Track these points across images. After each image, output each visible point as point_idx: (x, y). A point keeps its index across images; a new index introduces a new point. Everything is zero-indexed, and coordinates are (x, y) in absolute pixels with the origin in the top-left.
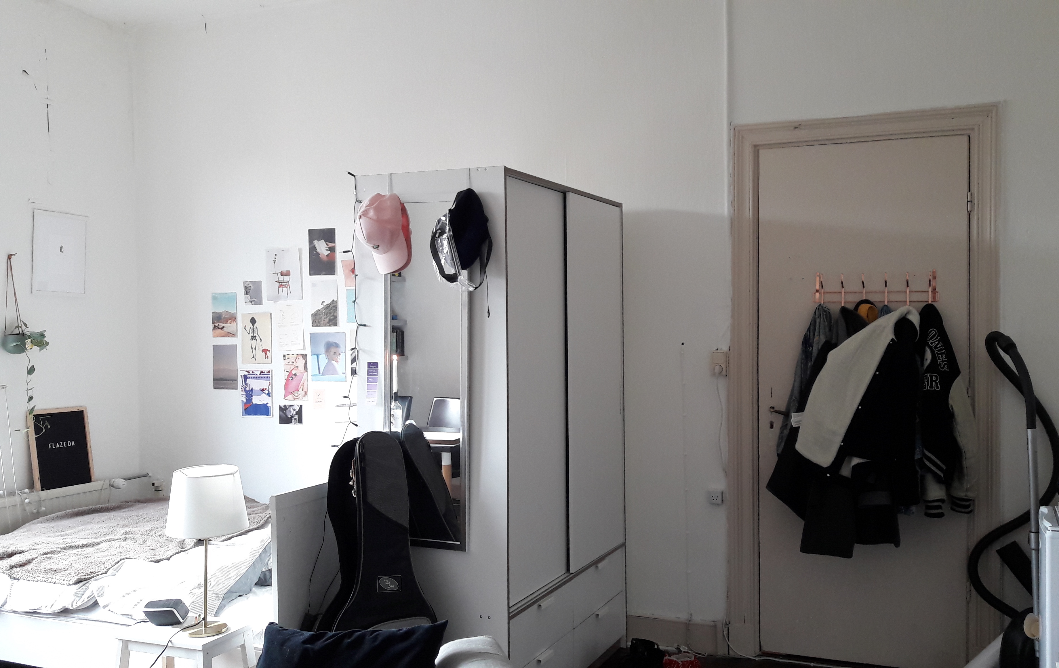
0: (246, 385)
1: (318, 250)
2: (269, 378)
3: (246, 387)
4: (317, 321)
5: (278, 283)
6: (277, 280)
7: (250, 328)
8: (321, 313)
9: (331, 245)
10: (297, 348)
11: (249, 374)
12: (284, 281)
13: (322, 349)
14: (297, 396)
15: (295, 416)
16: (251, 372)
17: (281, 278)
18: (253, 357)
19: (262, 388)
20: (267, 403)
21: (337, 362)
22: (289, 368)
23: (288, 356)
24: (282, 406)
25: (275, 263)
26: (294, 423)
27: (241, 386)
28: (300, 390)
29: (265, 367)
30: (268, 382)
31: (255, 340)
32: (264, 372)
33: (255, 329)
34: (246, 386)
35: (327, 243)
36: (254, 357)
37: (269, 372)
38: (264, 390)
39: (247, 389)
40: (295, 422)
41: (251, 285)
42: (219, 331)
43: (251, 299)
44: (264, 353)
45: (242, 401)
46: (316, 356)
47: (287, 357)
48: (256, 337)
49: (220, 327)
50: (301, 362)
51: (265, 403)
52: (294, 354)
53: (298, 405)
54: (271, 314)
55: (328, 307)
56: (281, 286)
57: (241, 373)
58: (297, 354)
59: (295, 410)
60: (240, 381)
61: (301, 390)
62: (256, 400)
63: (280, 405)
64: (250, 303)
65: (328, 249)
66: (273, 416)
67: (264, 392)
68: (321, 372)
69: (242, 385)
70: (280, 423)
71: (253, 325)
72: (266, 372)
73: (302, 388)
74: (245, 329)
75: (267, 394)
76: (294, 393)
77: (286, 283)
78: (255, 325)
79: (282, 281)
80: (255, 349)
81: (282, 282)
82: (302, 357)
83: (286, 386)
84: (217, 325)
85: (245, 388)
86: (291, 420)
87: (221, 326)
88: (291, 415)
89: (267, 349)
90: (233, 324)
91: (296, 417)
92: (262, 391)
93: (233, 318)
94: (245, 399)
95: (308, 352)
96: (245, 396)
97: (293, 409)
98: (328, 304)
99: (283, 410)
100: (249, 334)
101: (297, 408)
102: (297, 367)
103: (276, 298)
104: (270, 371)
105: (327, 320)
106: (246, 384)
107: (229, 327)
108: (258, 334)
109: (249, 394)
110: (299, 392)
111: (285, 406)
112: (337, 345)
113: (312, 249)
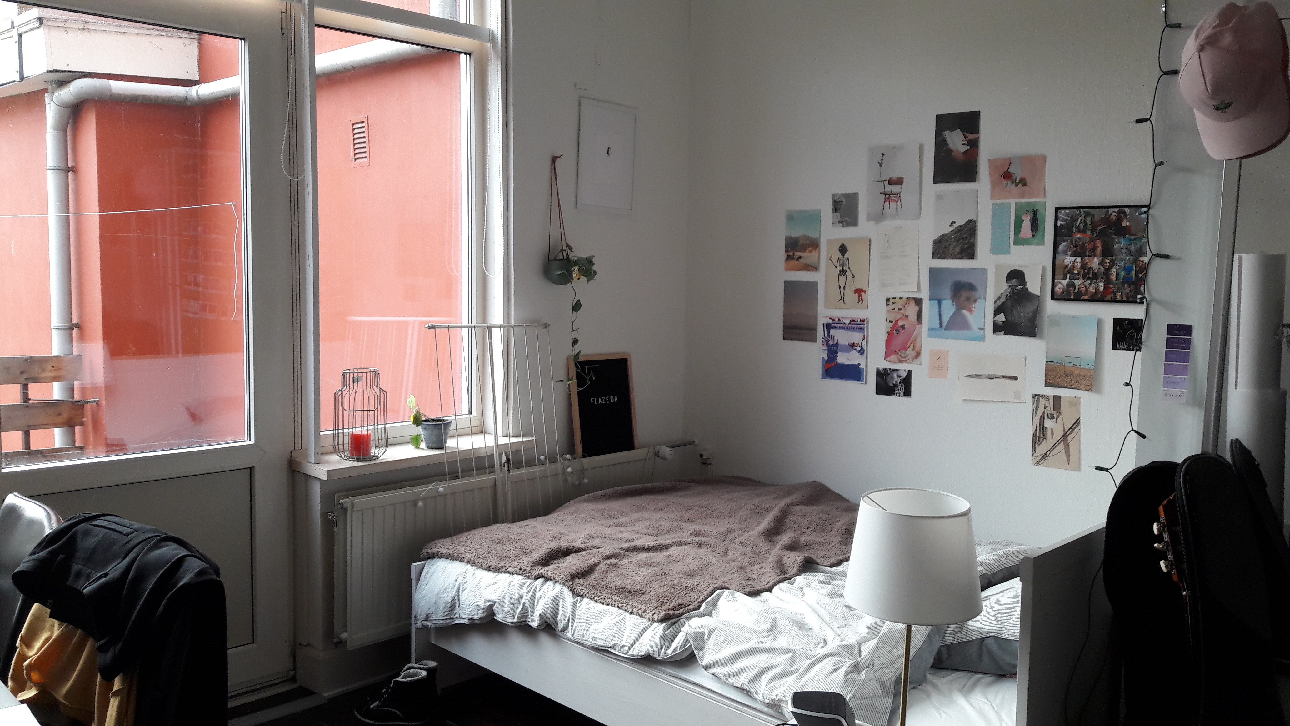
0: (829, 337)
1: (951, 145)
2: (864, 329)
3: (828, 339)
4: (941, 251)
5: (884, 195)
6: (883, 191)
7: (839, 259)
8: (948, 239)
9: (971, 136)
10: (909, 290)
11: (834, 322)
12: (893, 193)
13: (947, 292)
14: (905, 357)
15: (900, 385)
16: (837, 320)
17: (888, 188)
18: (841, 299)
19: (851, 342)
20: (859, 364)
21: (970, 311)
22: (893, 317)
23: (894, 301)
24: (881, 370)
25: (881, 166)
26: (898, 395)
27: (822, 338)
28: (908, 349)
29: (858, 314)
30: (861, 335)
31: (845, 276)
32: (856, 320)
33: (845, 261)
34: (830, 339)
35: (965, 133)
36: (843, 297)
37: (864, 321)
38: (855, 346)
39: (831, 343)
40: (900, 393)
41: (843, 199)
42: (793, 263)
43: (841, 218)
44: (857, 294)
45: (823, 358)
46: (936, 302)
47: (891, 301)
48: (846, 271)
49: (796, 257)
50: (912, 310)
51: (856, 363)
52: (902, 298)
53: (905, 371)
54: (870, 241)
55: (960, 229)
56: (888, 199)
57: (822, 321)
58: (907, 298)
59: (900, 377)
60: (820, 332)
61: (910, 349)
62: (843, 359)
63: (877, 368)
64: (840, 225)
65: (966, 142)
66: (866, 383)
67: (856, 348)
68: (944, 325)
69: (823, 336)
70: (877, 393)
71: (843, 255)
72: (859, 321)
73: (912, 346)
74: (831, 260)
75: (859, 352)
76: (899, 353)
77: (896, 196)
78: (846, 255)
79: (890, 193)
80: (844, 288)
81: (889, 195)
82: (915, 302)
83: (888, 342)
84: (791, 254)
85: (827, 342)
86: (895, 391)
87: (797, 255)
88: (893, 384)
89: (862, 289)
90: (815, 254)
91: (901, 387)
92: (852, 347)
93: (814, 245)
94: (827, 355)
95: (925, 295)
96: (826, 352)
97: (897, 375)
98: (961, 226)
99: (882, 375)
100: (836, 267)
101: (904, 375)
102: (906, 316)
103: (878, 217)
104: (865, 319)
105: (958, 249)
106: (828, 335)
107: (808, 257)
108: (849, 268)
109: (833, 349)
110: (907, 352)
111: (885, 369)
112: (971, 287)
113: (941, 145)
